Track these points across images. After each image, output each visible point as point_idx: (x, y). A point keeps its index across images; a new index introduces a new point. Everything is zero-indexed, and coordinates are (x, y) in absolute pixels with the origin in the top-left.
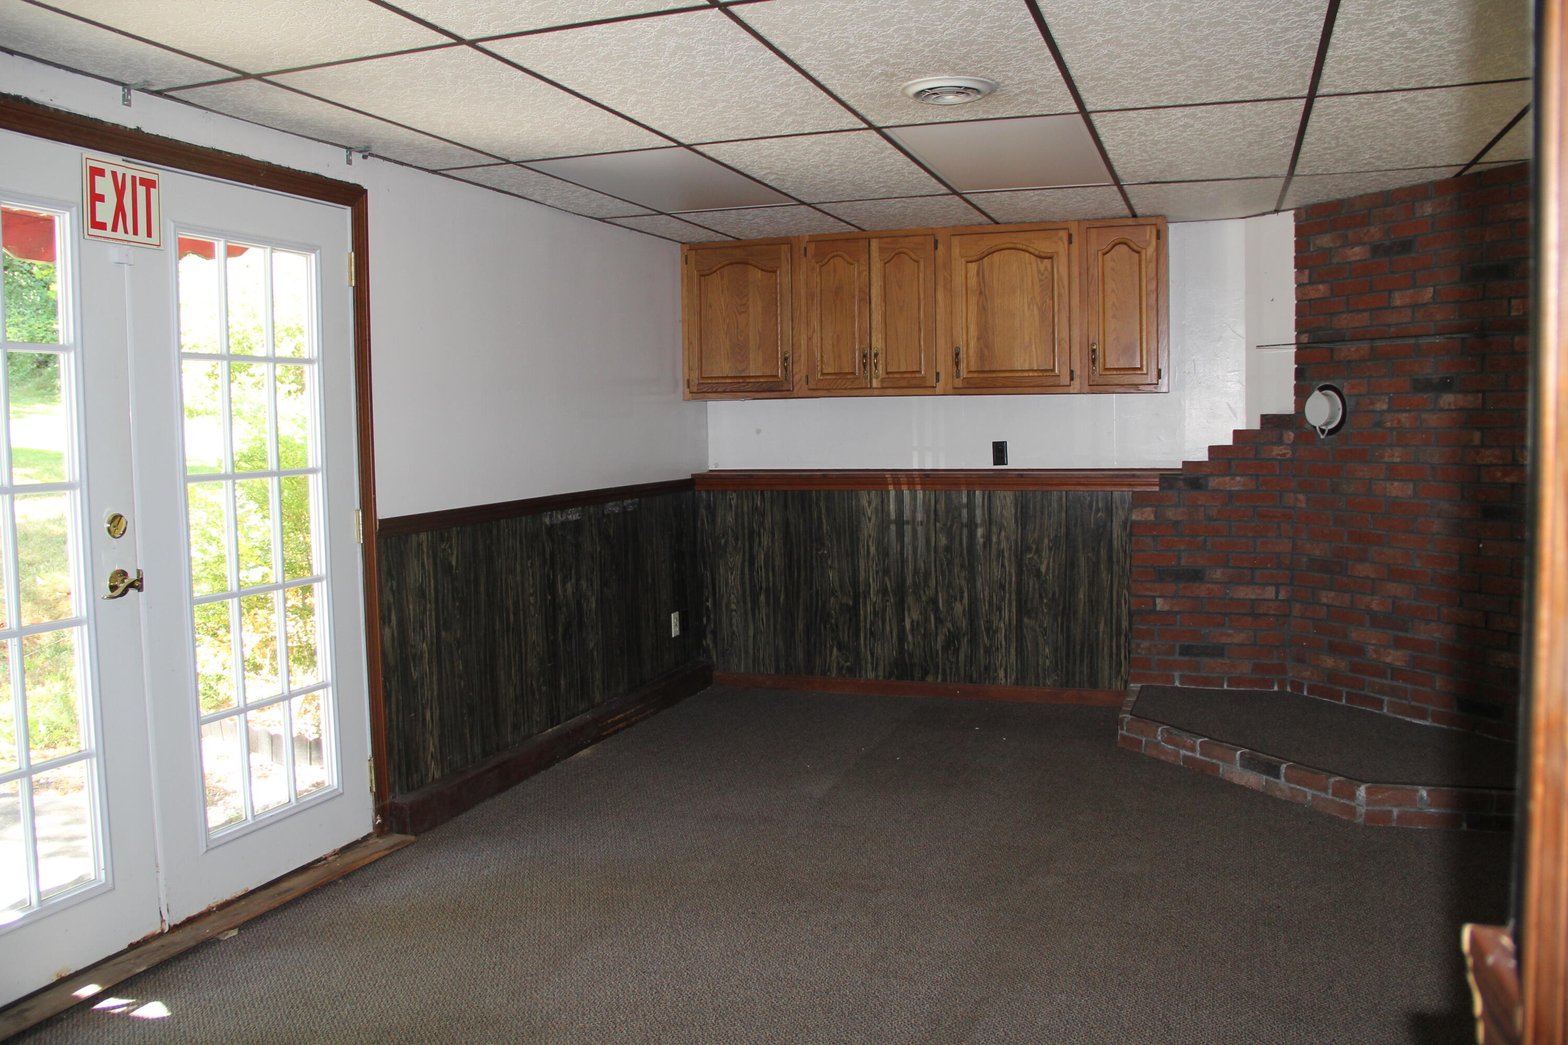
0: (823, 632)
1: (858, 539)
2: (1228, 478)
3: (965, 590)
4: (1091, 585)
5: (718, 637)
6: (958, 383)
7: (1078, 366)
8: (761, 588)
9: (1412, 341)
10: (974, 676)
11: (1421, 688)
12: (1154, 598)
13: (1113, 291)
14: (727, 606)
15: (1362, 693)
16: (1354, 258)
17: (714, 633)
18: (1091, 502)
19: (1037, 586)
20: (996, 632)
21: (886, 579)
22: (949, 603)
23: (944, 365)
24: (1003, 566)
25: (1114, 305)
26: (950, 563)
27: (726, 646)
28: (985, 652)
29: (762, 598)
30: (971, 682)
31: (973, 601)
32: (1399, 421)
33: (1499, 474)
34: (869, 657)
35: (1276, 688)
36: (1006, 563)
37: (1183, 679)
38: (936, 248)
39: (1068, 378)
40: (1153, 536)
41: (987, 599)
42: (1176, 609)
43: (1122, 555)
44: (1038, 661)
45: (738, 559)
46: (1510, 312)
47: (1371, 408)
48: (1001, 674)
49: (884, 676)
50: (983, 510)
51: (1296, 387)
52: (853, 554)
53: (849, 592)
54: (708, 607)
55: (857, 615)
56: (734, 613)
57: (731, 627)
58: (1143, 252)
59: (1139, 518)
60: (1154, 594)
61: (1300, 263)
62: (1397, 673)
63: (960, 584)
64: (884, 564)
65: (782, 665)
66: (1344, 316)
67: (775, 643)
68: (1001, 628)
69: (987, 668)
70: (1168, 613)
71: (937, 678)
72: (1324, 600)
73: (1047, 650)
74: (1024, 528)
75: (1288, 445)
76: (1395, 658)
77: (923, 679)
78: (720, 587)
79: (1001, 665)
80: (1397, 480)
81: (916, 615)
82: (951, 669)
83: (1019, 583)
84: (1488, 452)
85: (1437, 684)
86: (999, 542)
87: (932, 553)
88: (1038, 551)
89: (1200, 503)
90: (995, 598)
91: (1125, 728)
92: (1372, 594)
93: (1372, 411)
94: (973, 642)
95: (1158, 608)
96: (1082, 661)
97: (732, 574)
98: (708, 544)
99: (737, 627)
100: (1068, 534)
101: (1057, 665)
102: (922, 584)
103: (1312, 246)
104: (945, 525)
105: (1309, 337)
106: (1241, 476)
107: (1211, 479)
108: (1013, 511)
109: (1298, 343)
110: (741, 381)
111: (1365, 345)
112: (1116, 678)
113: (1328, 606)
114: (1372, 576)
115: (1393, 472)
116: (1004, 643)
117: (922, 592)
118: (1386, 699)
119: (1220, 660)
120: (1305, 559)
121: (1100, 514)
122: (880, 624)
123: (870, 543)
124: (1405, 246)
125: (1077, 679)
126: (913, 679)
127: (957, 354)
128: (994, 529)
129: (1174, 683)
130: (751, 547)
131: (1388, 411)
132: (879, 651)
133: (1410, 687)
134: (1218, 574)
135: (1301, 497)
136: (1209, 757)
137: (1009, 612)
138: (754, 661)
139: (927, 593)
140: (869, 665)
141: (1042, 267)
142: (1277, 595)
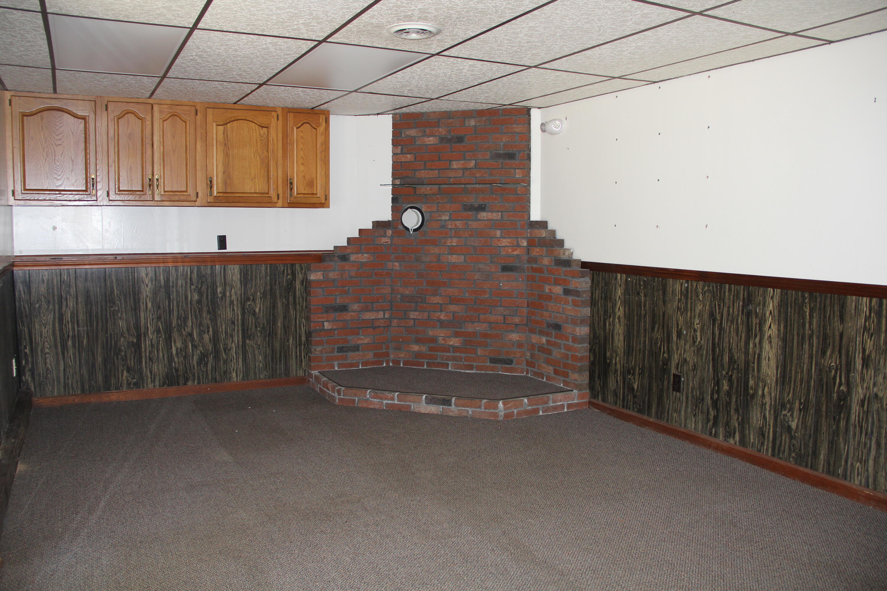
0: (116, 362)
1: (139, 298)
2: (360, 255)
3: (210, 326)
4: (285, 317)
5: (36, 373)
6: (210, 199)
7: (281, 191)
8: (68, 336)
9: (463, 186)
10: (218, 378)
11: (470, 355)
12: (323, 322)
13: (302, 150)
14: (42, 351)
15: (436, 361)
16: (430, 143)
17: (32, 371)
18: (284, 270)
19: (254, 320)
20: (230, 350)
21: (159, 323)
22: (200, 335)
23: (202, 188)
24: (233, 310)
25: (302, 157)
26: (201, 310)
27: (42, 378)
28: (224, 363)
29: (70, 343)
30: (216, 382)
31: (216, 333)
32: (456, 225)
33: (510, 250)
34: (149, 374)
35: (385, 365)
36: (235, 308)
37: (339, 366)
38: (197, 114)
39: (277, 198)
40: (322, 288)
41: (224, 331)
42: (335, 327)
43: (301, 300)
44: (255, 365)
45: (51, 317)
46: (515, 175)
47: (439, 218)
48: (234, 375)
49: (160, 386)
50: (221, 277)
51: (392, 207)
52: (136, 309)
53: (134, 334)
54: (26, 352)
55: (140, 347)
56: (47, 355)
57: (46, 365)
58: (318, 129)
59: (315, 278)
60: (323, 320)
61: (395, 143)
62: (456, 349)
63: (207, 323)
64: (157, 314)
65: (87, 387)
66: (423, 172)
67: (80, 372)
68: (233, 348)
69: (225, 372)
70: (330, 330)
71: (194, 382)
72: (412, 316)
73: (260, 358)
74: (245, 286)
75: (389, 237)
76: (455, 342)
77: (185, 384)
78: (35, 338)
79: (234, 370)
80: (454, 254)
81: (179, 345)
82: (203, 375)
83: (243, 320)
84: (504, 240)
85: (479, 352)
86: (231, 296)
87: (189, 305)
88: (254, 300)
89: (346, 269)
90: (229, 330)
91: (342, 394)
92: (441, 311)
93: (440, 220)
94: (217, 357)
95: (325, 328)
96: (280, 362)
97: (45, 328)
98: (24, 308)
99: (51, 364)
100: (271, 289)
101: (266, 366)
102: (183, 325)
103: (403, 134)
104: (197, 287)
105: (401, 181)
106: (367, 253)
107: (351, 255)
108: (239, 276)
109: (393, 185)
110: (57, 193)
111: (436, 187)
112: (300, 369)
113: (414, 319)
114: (440, 302)
115: (452, 250)
116: (235, 356)
117: (183, 330)
118: (450, 363)
119: (357, 353)
120: (399, 296)
121: (289, 277)
122: (156, 352)
123: (148, 301)
124: (460, 140)
125: (278, 372)
126: (178, 385)
127: (211, 182)
128: (228, 288)
129: (335, 368)
130: (60, 308)
131: (449, 220)
132: (156, 370)
133: (463, 355)
134: (356, 307)
135: (397, 264)
136: (403, 402)
137: (238, 337)
138: (65, 387)
139: (186, 330)
140: (149, 380)
141: (262, 132)
142: (384, 316)
